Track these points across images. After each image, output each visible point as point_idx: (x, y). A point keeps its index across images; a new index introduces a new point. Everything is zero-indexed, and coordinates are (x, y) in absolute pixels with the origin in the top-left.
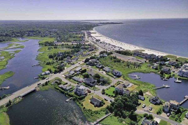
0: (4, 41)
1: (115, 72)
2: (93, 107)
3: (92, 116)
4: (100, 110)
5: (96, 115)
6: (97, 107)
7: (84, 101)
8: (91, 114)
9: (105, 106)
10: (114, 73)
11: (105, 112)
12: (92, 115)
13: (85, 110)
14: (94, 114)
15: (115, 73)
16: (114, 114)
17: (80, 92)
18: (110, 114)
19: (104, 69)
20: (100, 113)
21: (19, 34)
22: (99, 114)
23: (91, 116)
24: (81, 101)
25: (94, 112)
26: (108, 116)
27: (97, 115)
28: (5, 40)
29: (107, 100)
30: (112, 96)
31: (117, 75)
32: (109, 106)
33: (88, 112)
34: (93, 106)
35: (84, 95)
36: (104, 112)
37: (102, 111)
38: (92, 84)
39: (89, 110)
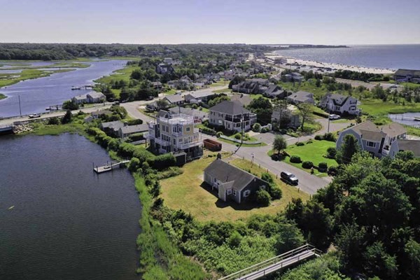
0: (54, 58)
1: (334, 100)
2: (208, 205)
3: (186, 253)
4: (244, 224)
5: (212, 253)
6: (229, 209)
7: (173, 175)
8: (184, 239)
9: (276, 208)
10: (331, 105)
11: (273, 239)
12: (189, 245)
13: (156, 213)
14: (202, 240)
15: (335, 104)
16: (343, 260)
17: (168, 140)
18: (310, 253)
19: (291, 97)
20: (244, 240)
21: (94, 52)
22: (235, 244)
23: (179, 255)
24: (160, 175)
25: (206, 230)
26: (292, 267)
27: (221, 248)
28: (57, 58)
29: (295, 183)
30: (322, 168)
31: (342, 109)
32: (304, 202)
33: (166, 229)
34: (213, 199)
35: (183, 153)
36: (266, 240)
37: (256, 228)
38: (231, 125)
39: (181, 216)
